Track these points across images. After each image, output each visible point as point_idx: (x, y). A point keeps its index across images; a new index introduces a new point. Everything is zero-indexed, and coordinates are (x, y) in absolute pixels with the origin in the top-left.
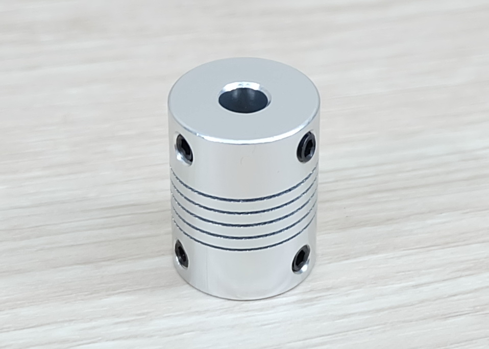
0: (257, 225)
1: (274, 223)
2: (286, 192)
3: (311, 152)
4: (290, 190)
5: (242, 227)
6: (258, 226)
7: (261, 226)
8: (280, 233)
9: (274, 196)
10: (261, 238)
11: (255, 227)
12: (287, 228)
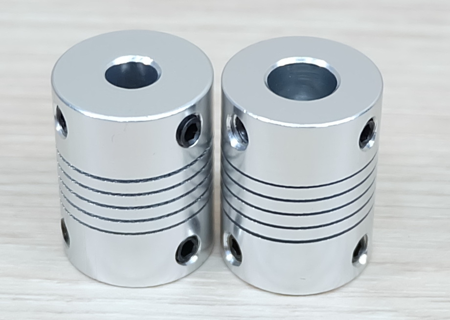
0: (133, 208)
1: (152, 208)
2: (165, 176)
3: (195, 137)
4: (169, 175)
5: (117, 209)
6: (134, 210)
7: (137, 210)
8: (159, 220)
9: (151, 179)
10: (138, 223)
11: (131, 210)
12: (168, 215)
